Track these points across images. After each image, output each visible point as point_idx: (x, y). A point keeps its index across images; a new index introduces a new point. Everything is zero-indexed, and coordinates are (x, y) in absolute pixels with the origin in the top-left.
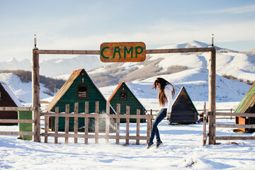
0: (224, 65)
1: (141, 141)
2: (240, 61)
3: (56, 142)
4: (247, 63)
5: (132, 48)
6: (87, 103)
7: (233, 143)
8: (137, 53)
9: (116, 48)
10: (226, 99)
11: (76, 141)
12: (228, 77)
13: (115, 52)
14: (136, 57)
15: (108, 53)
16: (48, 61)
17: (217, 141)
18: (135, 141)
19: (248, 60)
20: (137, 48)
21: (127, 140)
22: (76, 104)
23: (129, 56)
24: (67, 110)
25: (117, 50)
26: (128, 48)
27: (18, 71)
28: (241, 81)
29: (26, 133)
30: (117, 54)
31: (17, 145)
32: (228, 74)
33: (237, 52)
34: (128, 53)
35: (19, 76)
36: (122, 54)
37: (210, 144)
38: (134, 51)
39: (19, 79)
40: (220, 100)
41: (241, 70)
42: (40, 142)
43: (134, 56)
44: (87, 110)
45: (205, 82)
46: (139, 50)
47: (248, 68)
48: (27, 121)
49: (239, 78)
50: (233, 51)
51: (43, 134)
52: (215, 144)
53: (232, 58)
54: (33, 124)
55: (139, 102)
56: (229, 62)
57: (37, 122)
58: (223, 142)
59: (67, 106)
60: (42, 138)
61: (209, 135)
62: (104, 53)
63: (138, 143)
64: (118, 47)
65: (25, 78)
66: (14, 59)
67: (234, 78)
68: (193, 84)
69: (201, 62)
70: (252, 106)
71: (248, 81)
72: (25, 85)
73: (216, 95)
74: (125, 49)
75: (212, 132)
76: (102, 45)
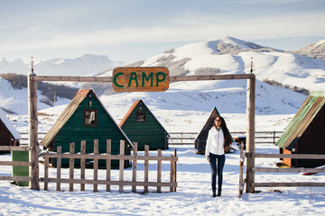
0: (266, 67)
1: (163, 189)
2: (286, 62)
3: (59, 189)
4: (294, 65)
5: (152, 74)
6: (96, 142)
7: (275, 191)
8: (158, 80)
9: (132, 74)
10: (268, 111)
11: (83, 189)
12: (271, 83)
13: (132, 79)
14: (157, 85)
15: (122, 80)
16: (46, 62)
17: (256, 189)
18: (155, 188)
19: (296, 61)
20: (158, 74)
21: (146, 187)
22: (83, 143)
23: (148, 84)
24: (72, 149)
25: (134, 76)
26: (147, 73)
27: (9, 75)
28: (287, 87)
29: (21, 179)
30: (133, 81)
31: (11, 197)
32: (271, 79)
33: (282, 51)
34: (148, 80)
35: (10, 80)
36: (140, 82)
37: (247, 192)
38: (154, 77)
39: (9, 85)
40: (261, 112)
41: (287, 73)
42: (38, 189)
43: (155, 84)
44: (96, 149)
45: (241, 89)
46: (161, 77)
47: (296, 72)
48: (23, 164)
49: (284, 83)
50: (276, 50)
51: (42, 180)
52: (254, 192)
53: (276, 59)
54: (30, 167)
55: (160, 124)
56: (272, 64)
57: (35, 166)
58: (264, 189)
59: (72, 146)
60: (42, 185)
61: (246, 180)
62: (117, 81)
63: (159, 191)
64: (135, 73)
65: (17, 83)
66: (4, 59)
67: (279, 84)
68: (227, 92)
69: (237, 64)
70: (300, 135)
71: (295, 88)
72: (18, 91)
73: (256, 105)
74: (144, 75)
75: (250, 178)
76: (115, 70)
